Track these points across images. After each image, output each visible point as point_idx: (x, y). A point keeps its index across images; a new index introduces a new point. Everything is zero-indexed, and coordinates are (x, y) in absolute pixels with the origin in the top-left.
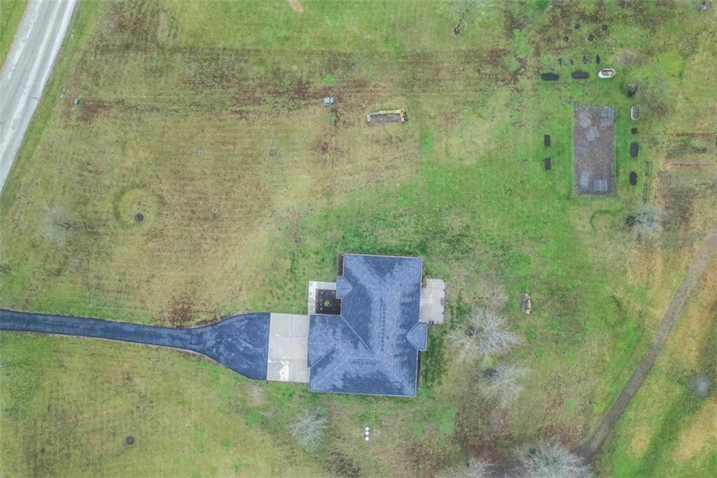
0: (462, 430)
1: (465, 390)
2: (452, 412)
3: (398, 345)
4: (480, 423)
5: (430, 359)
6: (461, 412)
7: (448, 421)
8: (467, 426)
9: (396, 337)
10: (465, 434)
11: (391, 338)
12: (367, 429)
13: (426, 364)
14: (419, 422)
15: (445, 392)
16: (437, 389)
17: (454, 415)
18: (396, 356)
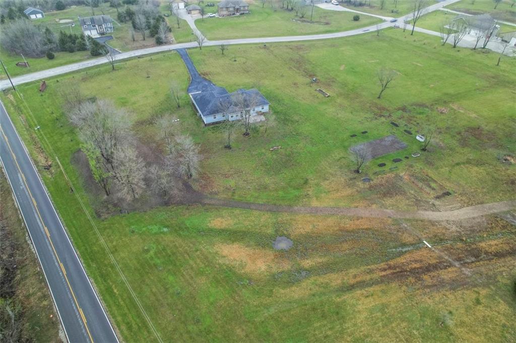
1: (214, 142)
12: (178, 120)
15: (209, 136)
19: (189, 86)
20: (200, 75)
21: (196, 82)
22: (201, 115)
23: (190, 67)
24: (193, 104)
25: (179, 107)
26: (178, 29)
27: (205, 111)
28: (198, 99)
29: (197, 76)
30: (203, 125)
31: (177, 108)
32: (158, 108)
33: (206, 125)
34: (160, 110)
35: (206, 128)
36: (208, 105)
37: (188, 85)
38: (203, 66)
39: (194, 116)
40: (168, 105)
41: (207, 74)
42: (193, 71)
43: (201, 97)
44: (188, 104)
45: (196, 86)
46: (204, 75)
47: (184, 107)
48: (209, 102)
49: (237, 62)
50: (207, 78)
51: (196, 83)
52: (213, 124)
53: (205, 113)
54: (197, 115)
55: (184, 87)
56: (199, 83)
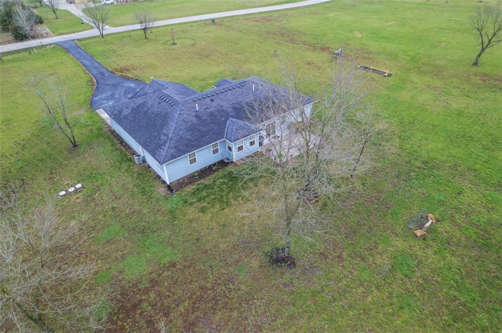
0: (147, 291)
1: (222, 246)
2: (169, 255)
3: (212, 114)
4: (181, 309)
5: (226, 180)
6: (179, 266)
7: (149, 261)
8: (159, 294)
9: (219, 108)
10: (141, 301)
11: (214, 104)
12: (79, 186)
13: (215, 181)
14: (122, 227)
15: (194, 225)
16: (192, 212)
17: (166, 260)
18: (197, 116)
19: (94, 96)
20: (112, 72)
21: (107, 85)
22: (144, 161)
23: (88, 63)
24: (113, 132)
25: (75, 146)
26: (55, 20)
27: (160, 146)
28: (125, 117)
29: (107, 74)
30: (162, 190)
31: (69, 151)
32: (13, 159)
33: (170, 188)
34: (20, 164)
35: (175, 197)
36: (162, 127)
37: (89, 94)
38: (114, 59)
39: (124, 166)
40: (45, 146)
41: (128, 70)
42: (95, 68)
43: (133, 109)
44: (98, 136)
45: (109, 93)
46: (121, 71)
47: (89, 144)
48: (165, 118)
49: (178, 45)
50: (129, 75)
51: (107, 88)
52: (191, 179)
53: (163, 152)
54: (131, 160)
55: (82, 98)
56: (114, 86)
